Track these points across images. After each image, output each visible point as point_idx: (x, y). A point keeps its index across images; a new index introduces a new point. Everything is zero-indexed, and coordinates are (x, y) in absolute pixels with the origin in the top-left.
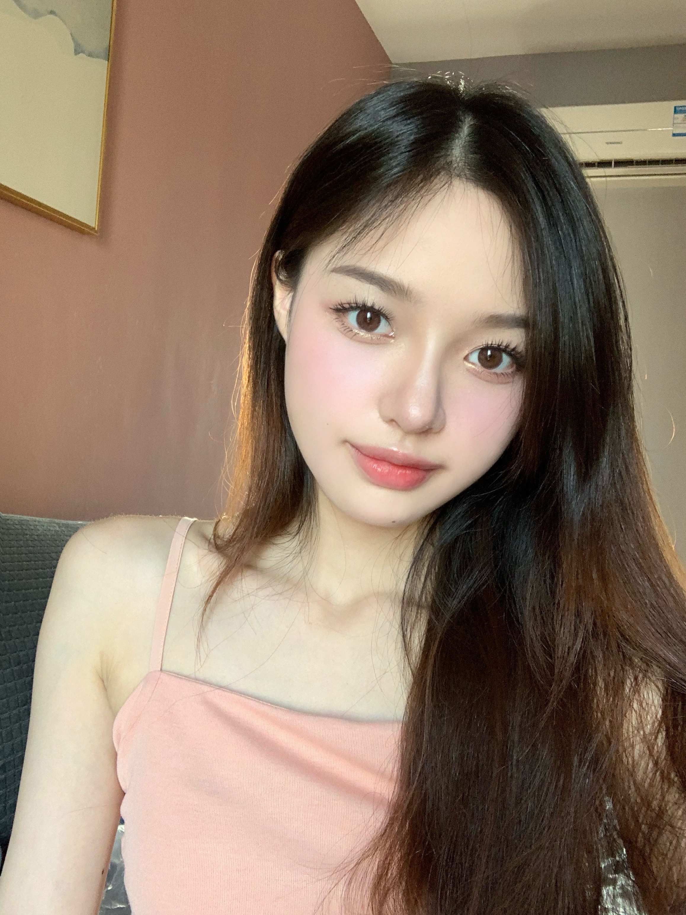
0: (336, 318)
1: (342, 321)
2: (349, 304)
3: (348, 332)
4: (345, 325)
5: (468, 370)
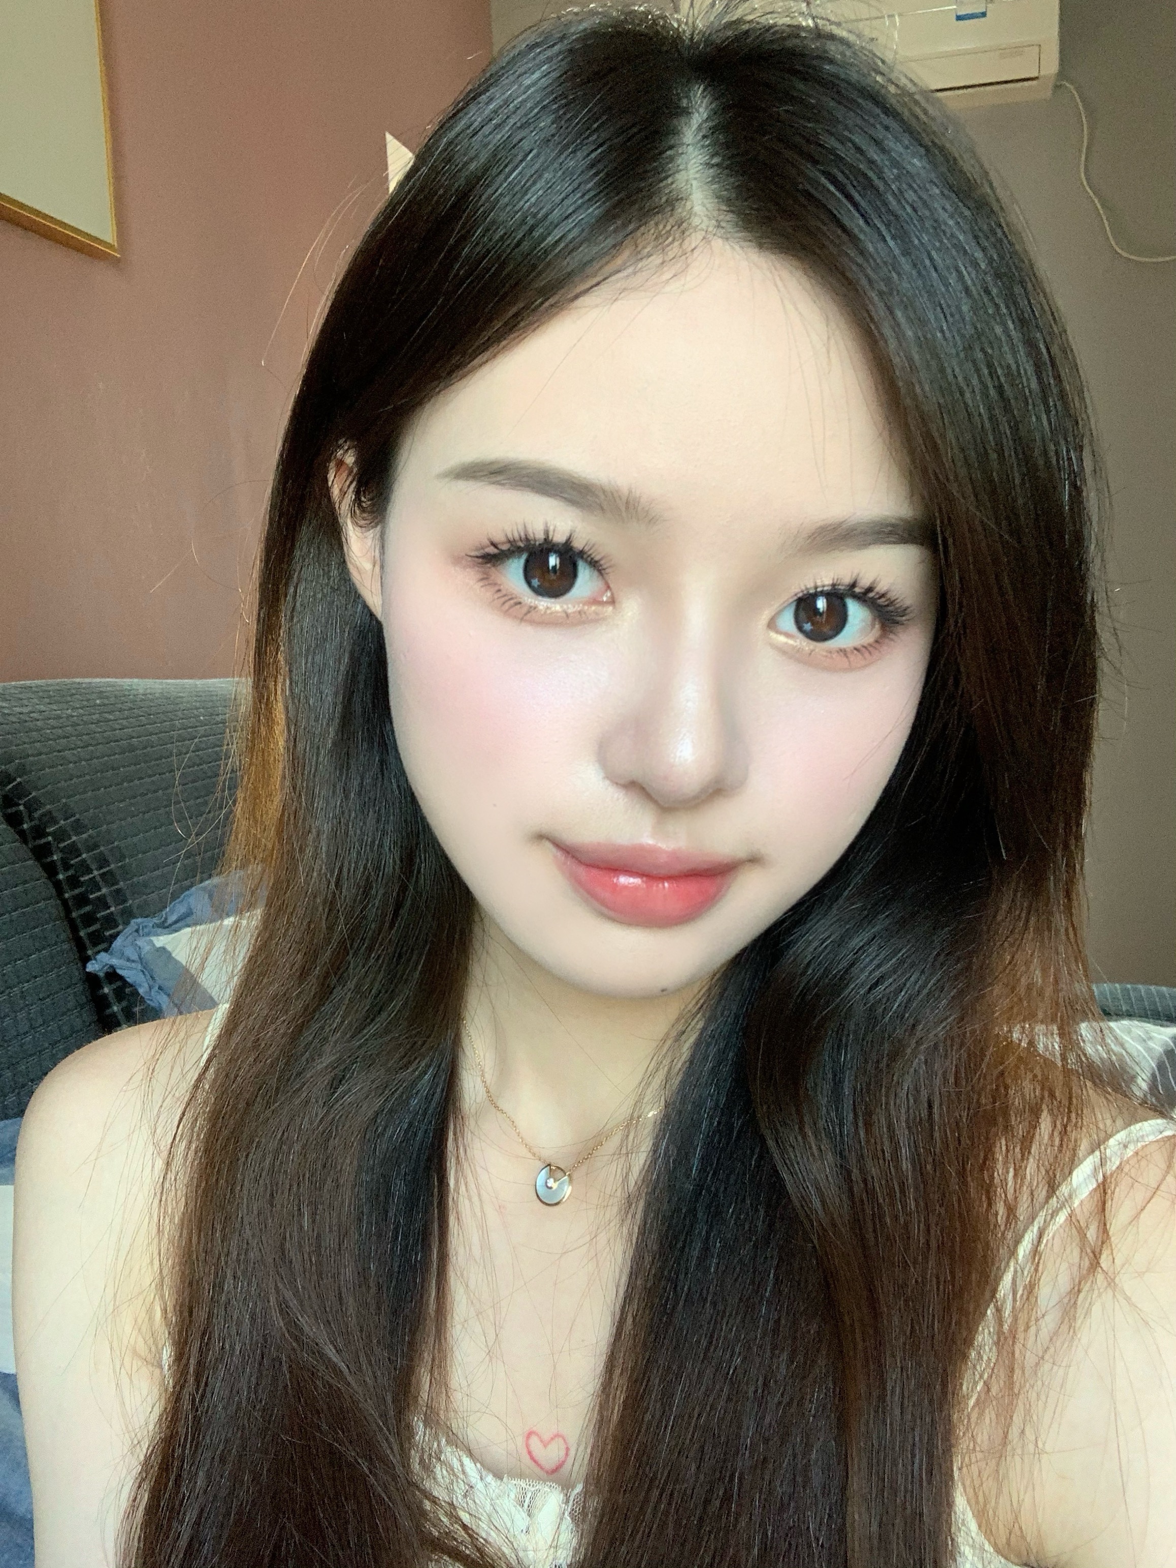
2: (510, 542)
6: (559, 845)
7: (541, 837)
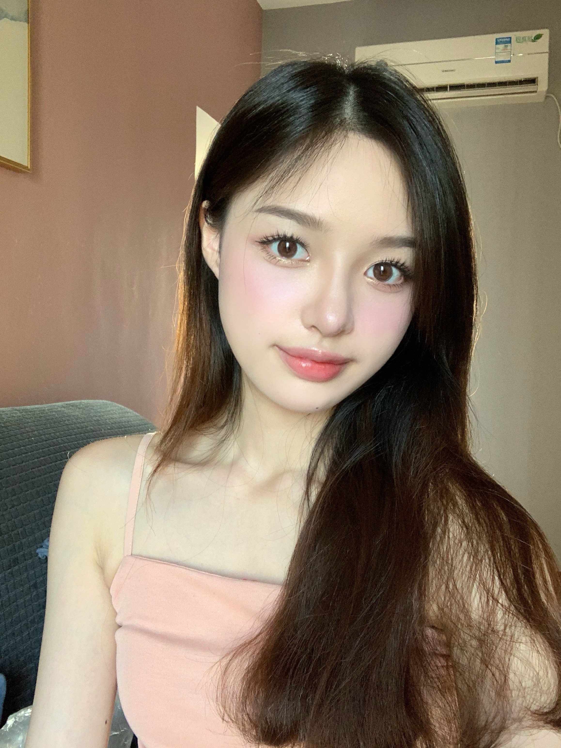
0: (262, 249)
1: (267, 251)
2: (272, 236)
4: (270, 254)
6: (281, 348)
7: (275, 345)
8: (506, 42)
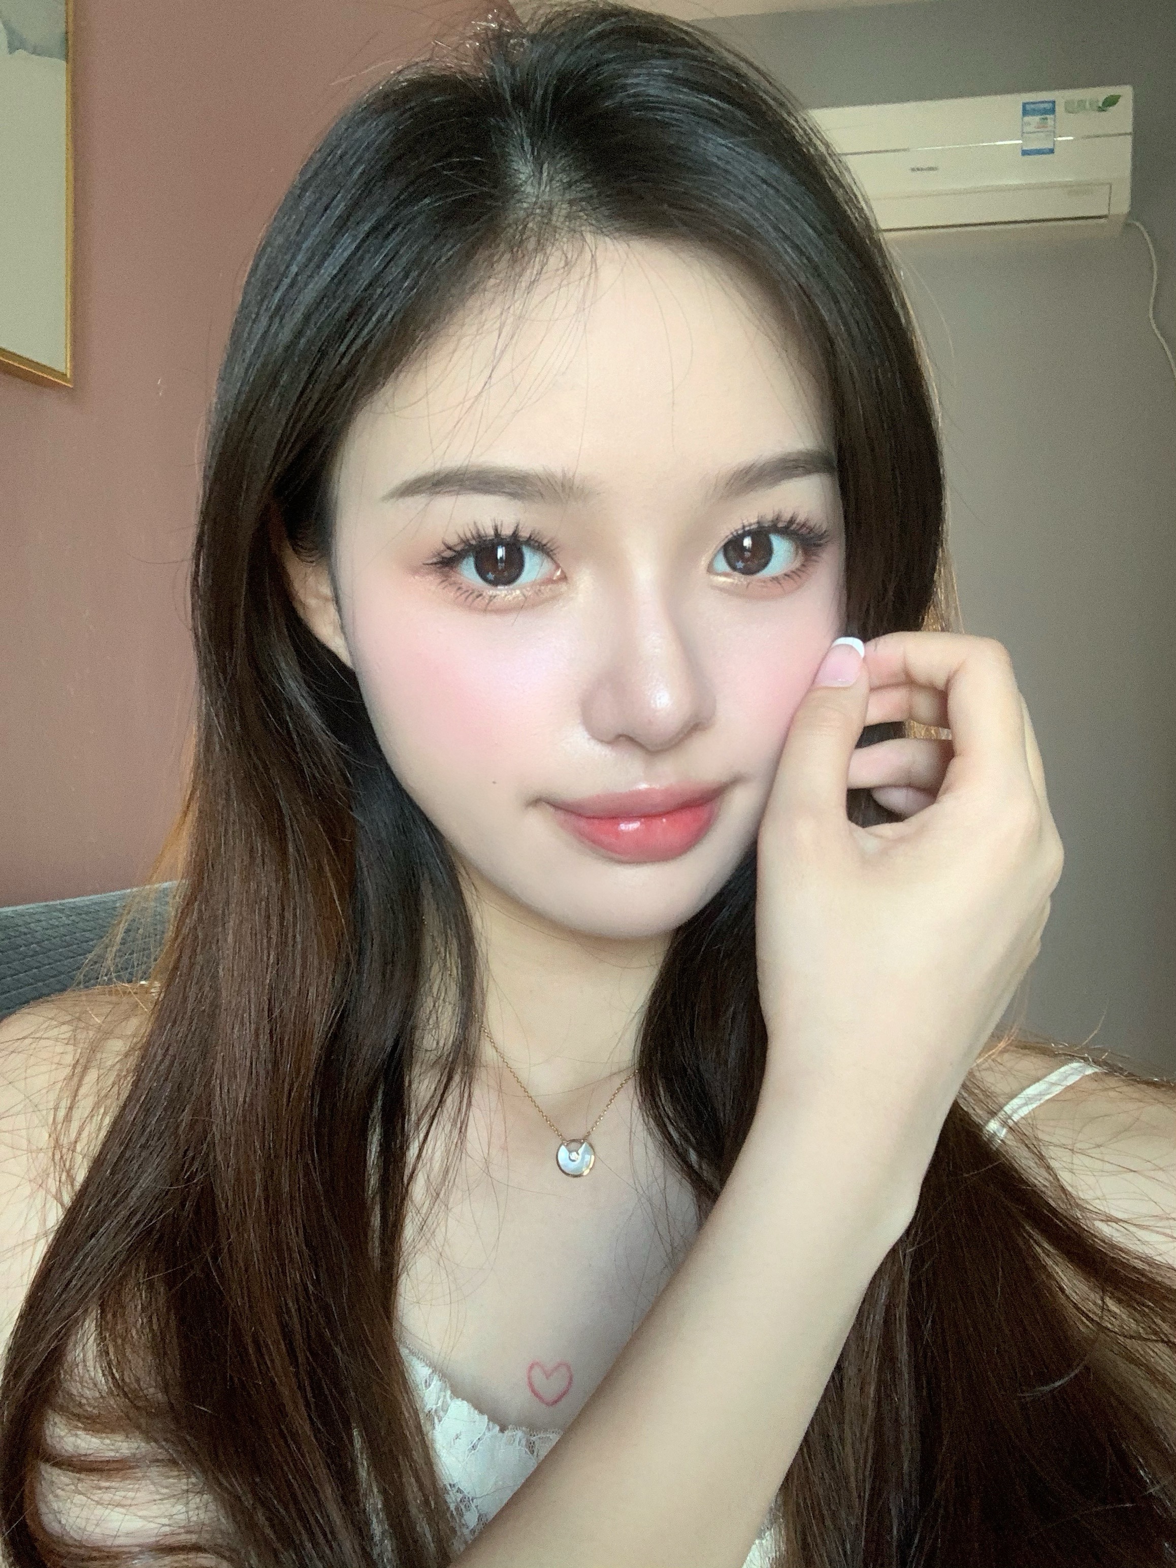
0: (443, 581)
1: (455, 583)
3: (474, 600)
4: (465, 589)
5: (722, 589)
6: (555, 805)
8: (1046, 112)
